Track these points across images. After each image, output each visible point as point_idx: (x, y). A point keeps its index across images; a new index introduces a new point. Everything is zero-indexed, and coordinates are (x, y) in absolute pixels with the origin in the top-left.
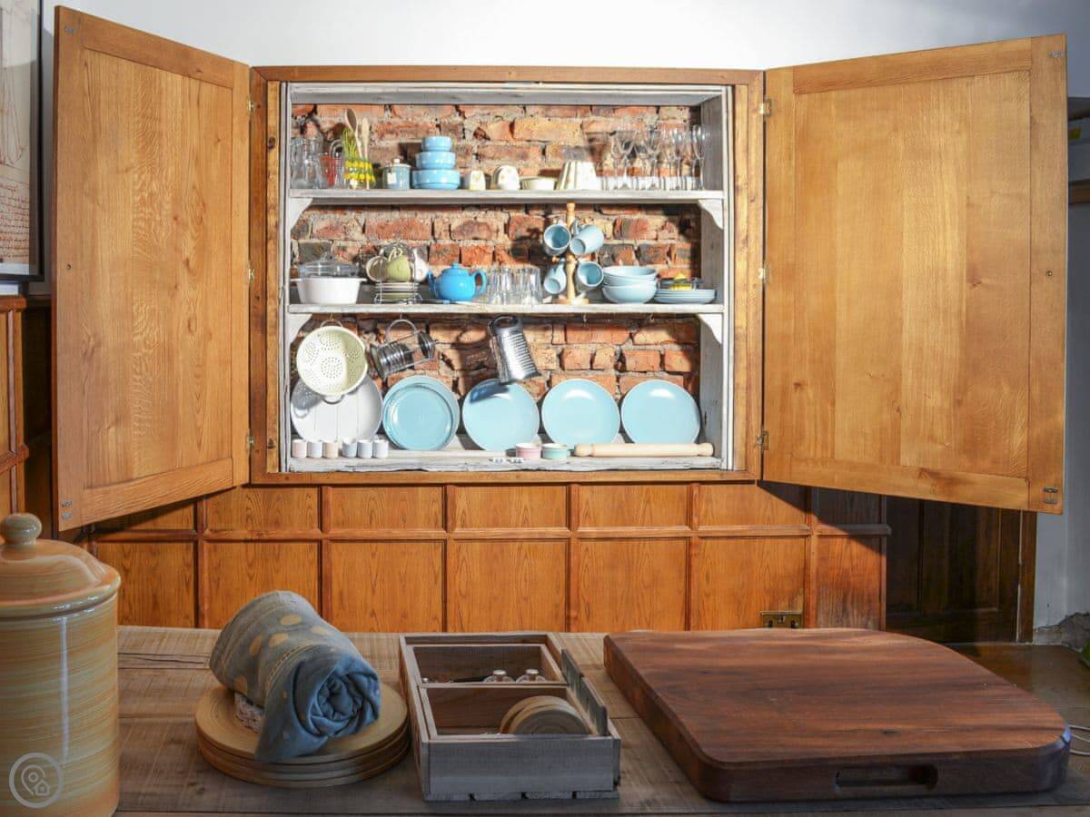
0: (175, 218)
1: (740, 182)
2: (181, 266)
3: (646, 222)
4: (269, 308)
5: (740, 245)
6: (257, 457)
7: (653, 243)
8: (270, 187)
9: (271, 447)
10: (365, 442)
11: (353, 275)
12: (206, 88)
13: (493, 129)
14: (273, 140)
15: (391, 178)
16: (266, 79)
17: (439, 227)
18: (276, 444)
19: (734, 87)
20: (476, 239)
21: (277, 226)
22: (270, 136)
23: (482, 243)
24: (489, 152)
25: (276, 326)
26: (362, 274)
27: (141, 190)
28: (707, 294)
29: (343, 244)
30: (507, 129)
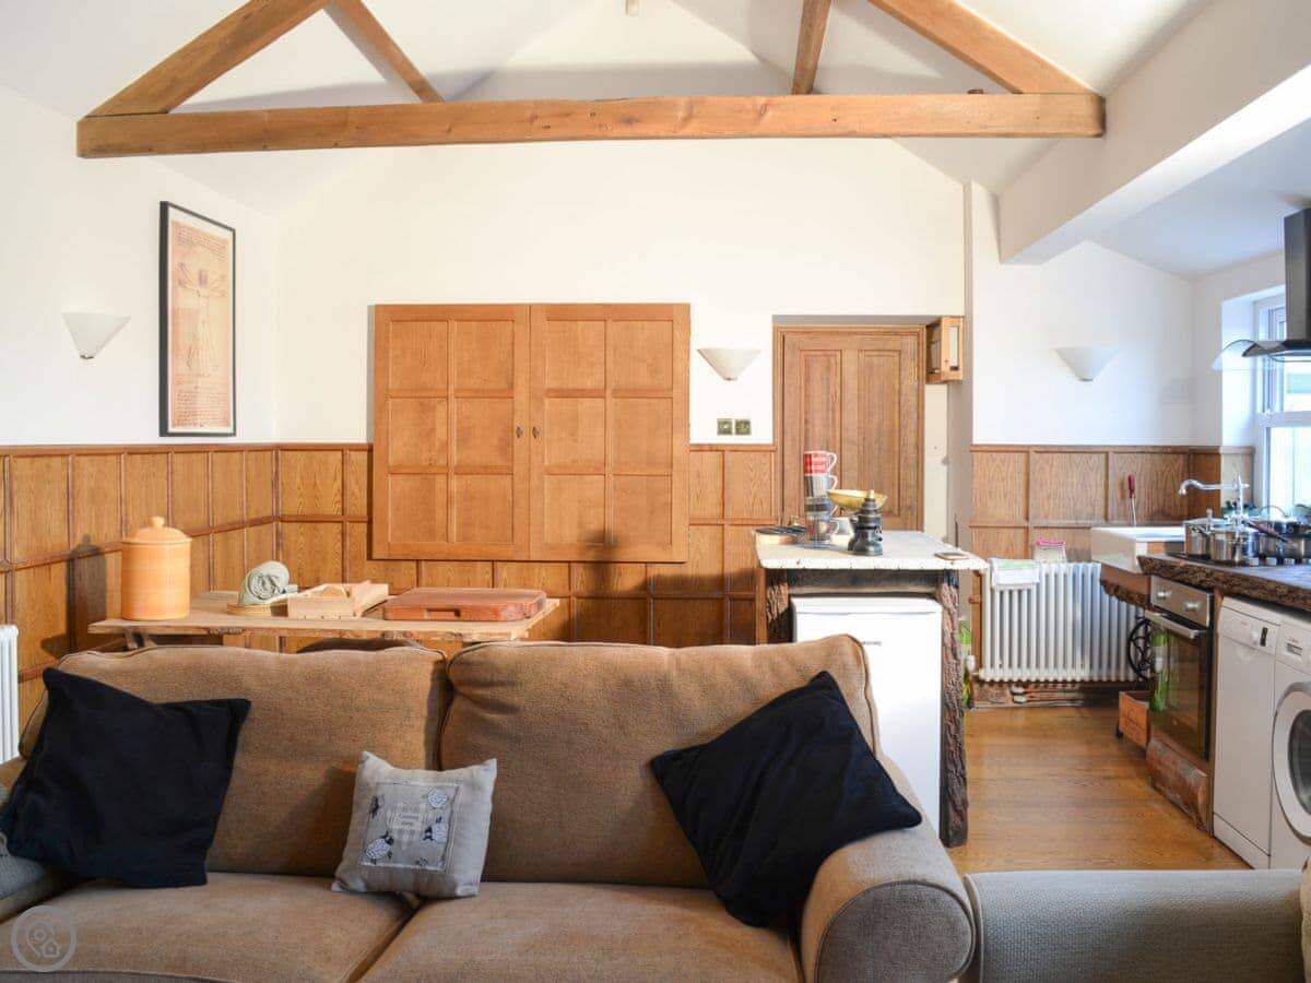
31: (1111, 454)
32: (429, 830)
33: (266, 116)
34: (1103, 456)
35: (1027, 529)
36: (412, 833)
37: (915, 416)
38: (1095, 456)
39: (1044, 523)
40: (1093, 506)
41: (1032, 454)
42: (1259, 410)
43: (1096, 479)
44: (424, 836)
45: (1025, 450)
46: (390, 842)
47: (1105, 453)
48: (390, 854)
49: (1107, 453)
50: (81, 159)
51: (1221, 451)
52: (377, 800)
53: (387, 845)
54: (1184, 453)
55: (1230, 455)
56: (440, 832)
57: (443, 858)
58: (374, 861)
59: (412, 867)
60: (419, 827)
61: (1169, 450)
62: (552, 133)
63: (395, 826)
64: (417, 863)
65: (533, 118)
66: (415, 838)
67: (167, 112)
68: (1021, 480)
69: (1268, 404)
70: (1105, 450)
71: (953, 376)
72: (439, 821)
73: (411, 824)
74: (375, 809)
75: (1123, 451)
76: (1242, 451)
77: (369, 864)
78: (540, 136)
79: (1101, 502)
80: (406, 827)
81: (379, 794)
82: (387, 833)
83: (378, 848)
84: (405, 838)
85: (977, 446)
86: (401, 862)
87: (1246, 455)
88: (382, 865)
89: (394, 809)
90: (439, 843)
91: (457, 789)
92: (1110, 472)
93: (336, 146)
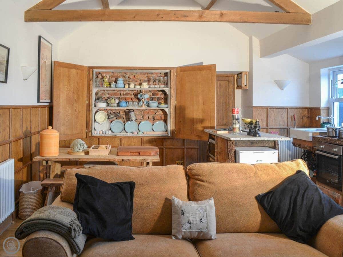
0: (73, 93)
1: (172, 87)
2: (74, 101)
3: (158, 93)
4: (90, 108)
5: (171, 97)
6: (88, 133)
7: (159, 97)
8: (91, 87)
9: (90, 131)
10: (107, 131)
11: (105, 102)
12: (79, 71)
13: (131, 77)
14: (91, 79)
15: (112, 86)
16: (90, 68)
17: (121, 94)
18: (91, 131)
19: (171, 70)
20: (128, 96)
21: (92, 94)
22: (91, 78)
23: (129, 97)
24: (131, 81)
25: (91, 111)
26: (107, 102)
27: (68, 88)
28: (167, 106)
29: (104, 97)
30: (134, 77)
31: (289, 109)
32: (201, 219)
33: (81, 12)
34: (286, 109)
35: (267, 129)
36: (196, 220)
37: (232, 98)
38: (284, 110)
39: (271, 127)
40: (284, 123)
41: (268, 109)
42: (330, 98)
43: (285, 116)
44: (200, 221)
45: (267, 108)
46: (190, 223)
47: (287, 109)
48: (190, 227)
49: (288, 109)
50: (25, 22)
51: (321, 108)
52: (183, 211)
53: (189, 224)
54: (307, 109)
55: (323, 109)
56: (204, 220)
57: (207, 228)
58: (186, 229)
59: (198, 231)
60: (198, 219)
61: (304, 108)
62: (163, 19)
63: (191, 219)
64: (199, 229)
65: (158, 15)
66: (198, 222)
67: (51, 10)
68: (265, 116)
69: (333, 96)
70: (287, 108)
71: (245, 88)
72: (203, 217)
73: (196, 218)
74: (183, 214)
75: (292, 108)
76: (327, 108)
77: (185, 230)
78: (160, 20)
79: (286, 122)
80: (194, 219)
81: (183, 209)
82: (189, 221)
83: (187, 226)
84: (195, 222)
85: (254, 107)
86: (194, 230)
87: (327, 109)
88: (188, 230)
89: (189, 214)
90: (204, 223)
91: (206, 207)
92: (289, 114)
93: (102, 20)
